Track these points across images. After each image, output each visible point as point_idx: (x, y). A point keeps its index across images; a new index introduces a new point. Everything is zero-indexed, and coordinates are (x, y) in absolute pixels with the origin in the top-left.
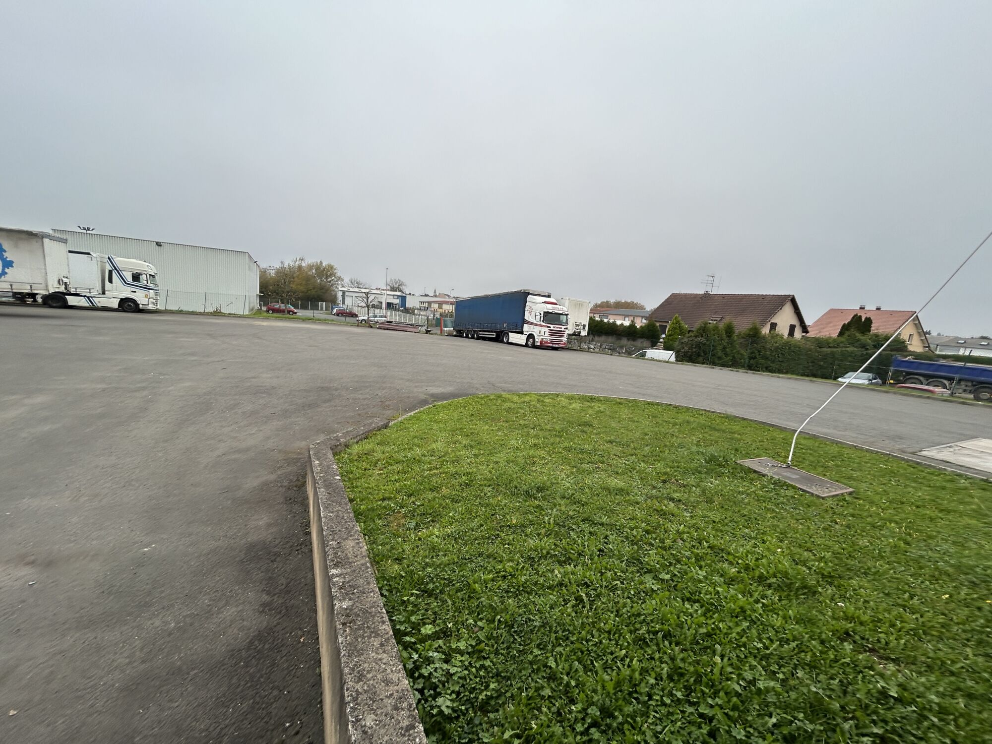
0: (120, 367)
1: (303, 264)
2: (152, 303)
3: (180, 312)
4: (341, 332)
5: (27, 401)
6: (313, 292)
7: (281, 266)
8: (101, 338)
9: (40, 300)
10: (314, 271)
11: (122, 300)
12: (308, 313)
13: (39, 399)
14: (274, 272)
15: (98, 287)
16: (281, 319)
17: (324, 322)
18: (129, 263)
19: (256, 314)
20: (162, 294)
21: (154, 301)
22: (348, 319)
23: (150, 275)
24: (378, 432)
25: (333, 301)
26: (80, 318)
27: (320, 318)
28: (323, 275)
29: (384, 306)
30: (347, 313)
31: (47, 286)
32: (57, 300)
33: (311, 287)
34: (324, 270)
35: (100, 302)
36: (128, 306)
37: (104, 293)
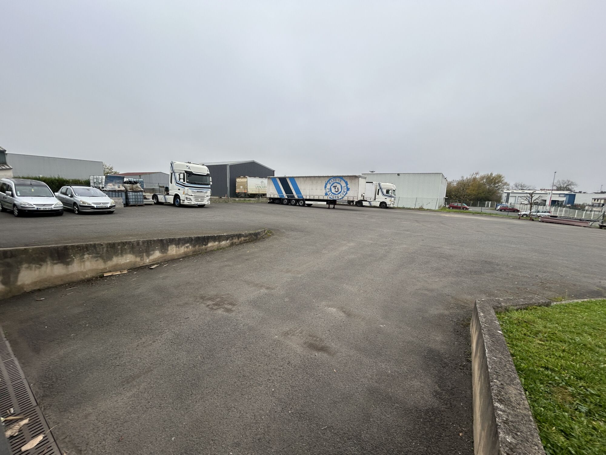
0: (378, 234)
1: (478, 177)
2: (393, 204)
3: (403, 208)
4: (504, 223)
5: (348, 244)
6: (483, 195)
7: (461, 179)
8: (372, 220)
9: (355, 203)
10: (485, 180)
11: (381, 202)
12: (478, 209)
13: (352, 244)
14: (456, 183)
15: (373, 197)
16: (458, 213)
17: (490, 215)
18: (386, 185)
19: (442, 209)
20: (397, 199)
21: (393, 203)
22: (511, 214)
23: (393, 190)
24: (538, 308)
25: (498, 200)
26: (367, 211)
27: (487, 212)
28: (492, 182)
29: (548, 203)
30: (509, 209)
31: (358, 197)
32: (359, 203)
33: (481, 191)
34: (493, 178)
35: (374, 204)
36: (383, 205)
37: (375, 200)
